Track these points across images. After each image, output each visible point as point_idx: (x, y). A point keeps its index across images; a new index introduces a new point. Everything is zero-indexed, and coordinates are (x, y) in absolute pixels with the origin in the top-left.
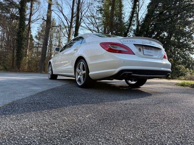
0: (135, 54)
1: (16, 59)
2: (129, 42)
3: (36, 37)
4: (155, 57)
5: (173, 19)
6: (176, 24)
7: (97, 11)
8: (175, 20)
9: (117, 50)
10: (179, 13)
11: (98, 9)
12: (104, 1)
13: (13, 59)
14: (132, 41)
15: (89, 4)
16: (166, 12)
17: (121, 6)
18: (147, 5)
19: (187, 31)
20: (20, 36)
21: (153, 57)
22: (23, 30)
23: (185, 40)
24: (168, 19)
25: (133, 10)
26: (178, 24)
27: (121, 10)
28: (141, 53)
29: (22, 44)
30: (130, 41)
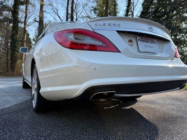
0: (120, 52)
1: (10, 62)
2: (107, 26)
3: (34, 40)
4: (160, 56)
5: (169, 15)
6: (172, 20)
7: (92, 10)
8: (171, 16)
9: (85, 45)
10: (175, 9)
11: (92, 9)
12: (98, 1)
13: (7, 62)
14: (114, 25)
15: (83, 5)
16: (162, 9)
17: (115, 5)
18: (142, 2)
19: (183, 27)
20: (14, 39)
21: (156, 55)
22: (17, 32)
23: (183, 36)
24: (163, 16)
25: (128, 8)
26: (174, 20)
27: (115, 9)
28: (133, 50)
29: (15, 47)
30: (110, 25)
